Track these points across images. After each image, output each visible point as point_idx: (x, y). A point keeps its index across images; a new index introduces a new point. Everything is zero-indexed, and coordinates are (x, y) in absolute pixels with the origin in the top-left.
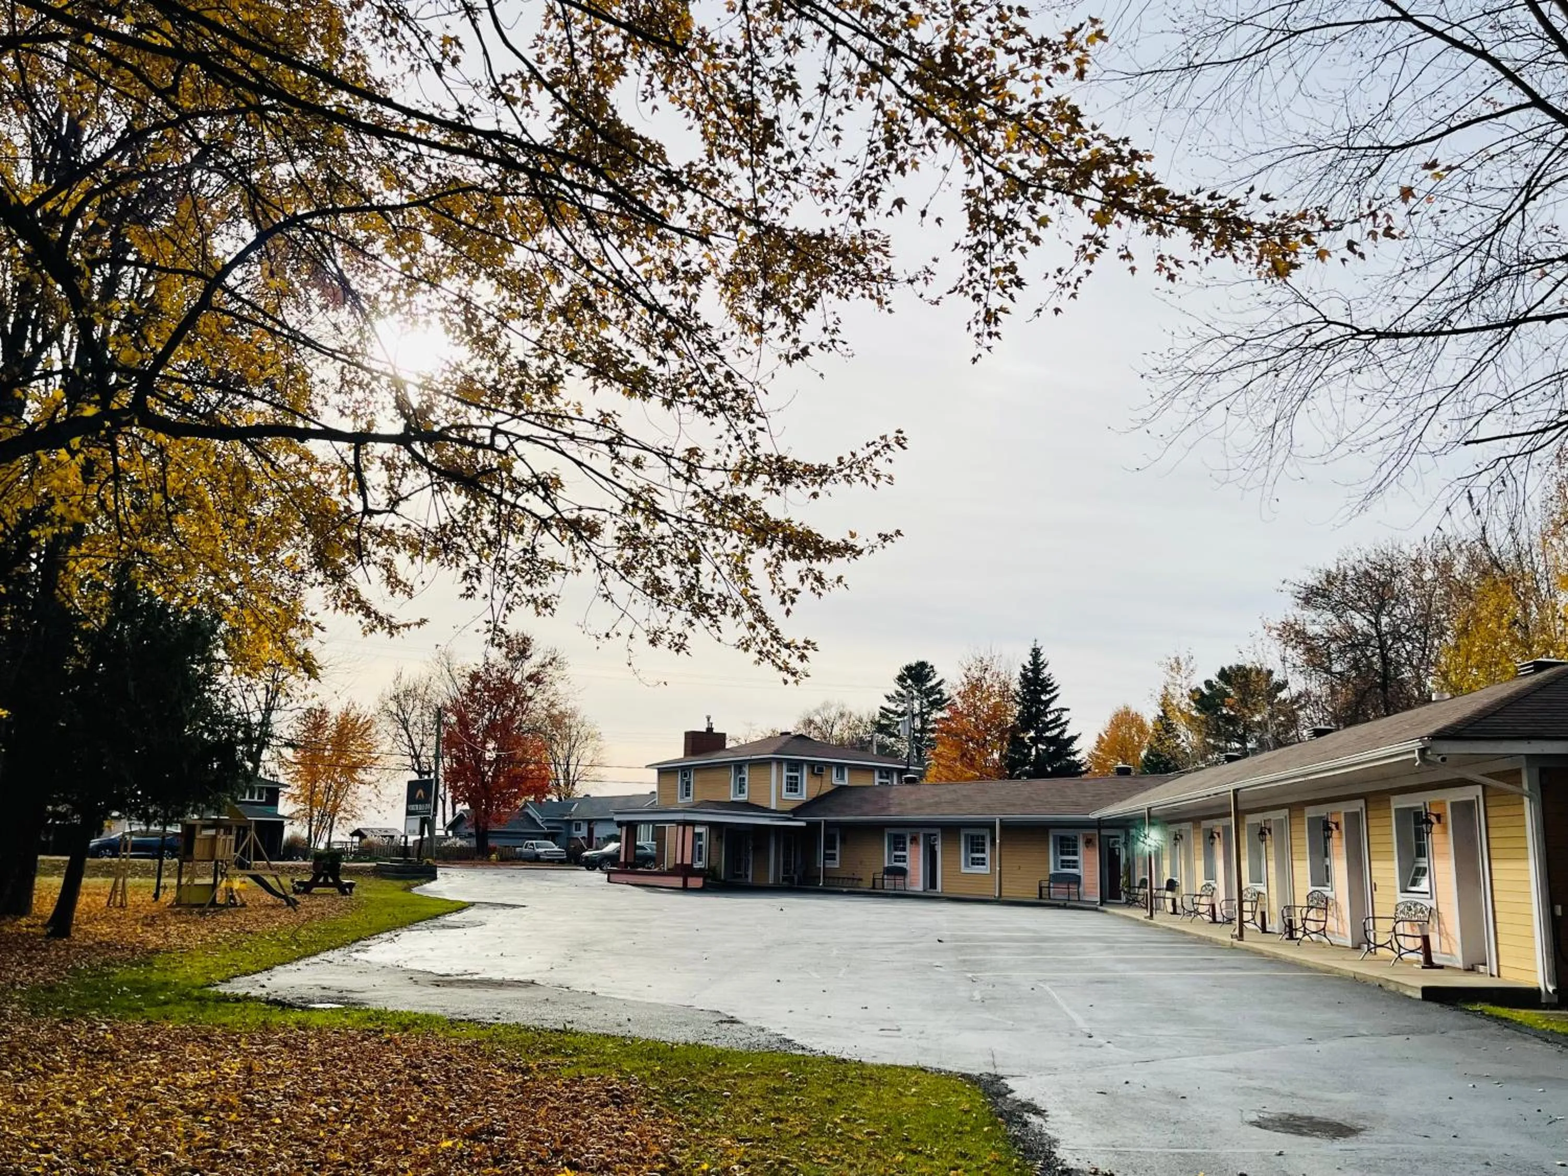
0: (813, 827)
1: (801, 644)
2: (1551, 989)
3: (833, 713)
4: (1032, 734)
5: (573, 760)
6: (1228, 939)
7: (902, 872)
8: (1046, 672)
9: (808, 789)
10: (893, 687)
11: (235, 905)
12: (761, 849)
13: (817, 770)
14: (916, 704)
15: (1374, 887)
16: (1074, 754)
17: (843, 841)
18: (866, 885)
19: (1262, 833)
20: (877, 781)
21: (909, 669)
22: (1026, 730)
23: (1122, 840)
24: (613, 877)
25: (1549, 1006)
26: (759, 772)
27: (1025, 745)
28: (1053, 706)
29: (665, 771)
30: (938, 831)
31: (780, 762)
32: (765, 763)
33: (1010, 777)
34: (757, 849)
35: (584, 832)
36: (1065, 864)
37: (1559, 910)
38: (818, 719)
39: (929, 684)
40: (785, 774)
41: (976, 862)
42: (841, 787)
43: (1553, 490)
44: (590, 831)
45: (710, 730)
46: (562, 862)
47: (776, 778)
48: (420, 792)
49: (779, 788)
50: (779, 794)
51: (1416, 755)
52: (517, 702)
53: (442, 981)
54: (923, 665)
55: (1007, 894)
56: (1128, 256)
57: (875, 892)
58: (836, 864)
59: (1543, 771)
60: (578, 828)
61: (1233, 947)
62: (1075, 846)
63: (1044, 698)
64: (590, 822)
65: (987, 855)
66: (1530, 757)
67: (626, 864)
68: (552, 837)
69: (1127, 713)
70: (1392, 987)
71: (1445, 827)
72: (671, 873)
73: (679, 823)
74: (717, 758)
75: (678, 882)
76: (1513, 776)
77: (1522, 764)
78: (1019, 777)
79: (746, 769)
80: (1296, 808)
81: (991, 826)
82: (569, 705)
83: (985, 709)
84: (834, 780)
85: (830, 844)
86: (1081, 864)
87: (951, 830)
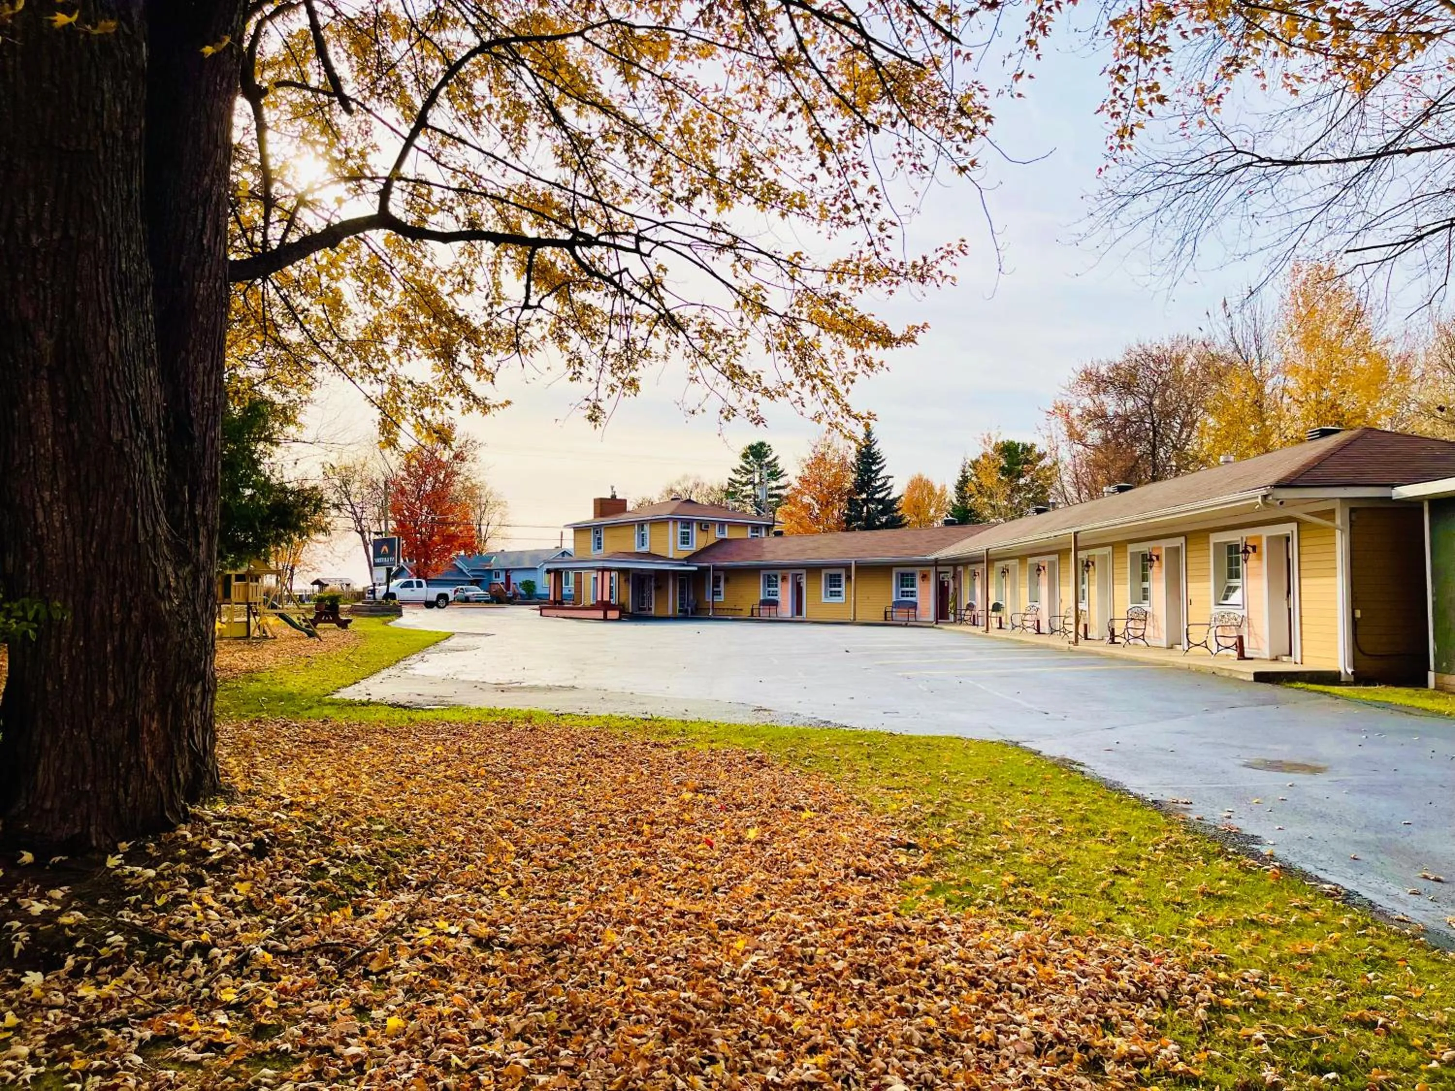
0: (703, 571)
1: (865, 415)
2: (1350, 671)
3: (690, 484)
4: (864, 496)
5: (484, 522)
6: (1066, 645)
7: (775, 603)
8: (876, 448)
9: (699, 541)
10: (739, 462)
11: (266, 637)
12: (661, 588)
13: (704, 526)
14: (757, 476)
15: (1189, 602)
16: (896, 511)
17: (727, 580)
18: (746, 614)
19: (1088, 566)
20: (750, 535)
21: (751, 448)
22: (859, 494)
23: (951, 575)
24: (545, 612)
25: (1347, 684)
26: (657, 529)
27: (857, 504)
28: (881, 475)
29: (579, 529)
30: (804, 571)
31: (675, 521)
32: (663, 522)
33: (847, 530)
34: (658, 588)
35: (502, 579)
36: (904, 594)
37: (1358, 614)
38: (678, 488)
39: (767, 460)
40: (680, 530)
41: (833, 594)
42: (723, 541)
43: (1288, 295)
44: (508, 578)
45: (614, 497)
46: (487, 602)
47: (673, 533)
48: (385, 548)
49: (675, 543)
50: (675, 547)
51: (1259, 500)
52: (446, 476)
53: (501, 688)
54: (762, 444)
55: (859, 618)
56: (1263, 75)
57: (753, 618)
58: (722, 598)
59: (1352, 510)
60: (497, 576)
61: (1070, 651)
62: (913, 580)
63: (874, 468)
64: (507, 571)
65: (843, 589)
66: (1343, 499)
67: (555, 602)
68: (477, 583)
69: (920, 479)
70: (1226, 674)
71: (1260, 554)
72: (593, 608)
73: (598, 570)
74: (622, 518)
75: (600, 614)
76: (1329, 514)
77: (1337, 505)
78: (854, 529)
79: (647, 527)
80: (1119, 547)
81: (848, 567)
82: (481, 478)
83: (828, 477)
84: (716, 535)
85: (716, 584)
86: (918, 594)
87: (814, 570)
